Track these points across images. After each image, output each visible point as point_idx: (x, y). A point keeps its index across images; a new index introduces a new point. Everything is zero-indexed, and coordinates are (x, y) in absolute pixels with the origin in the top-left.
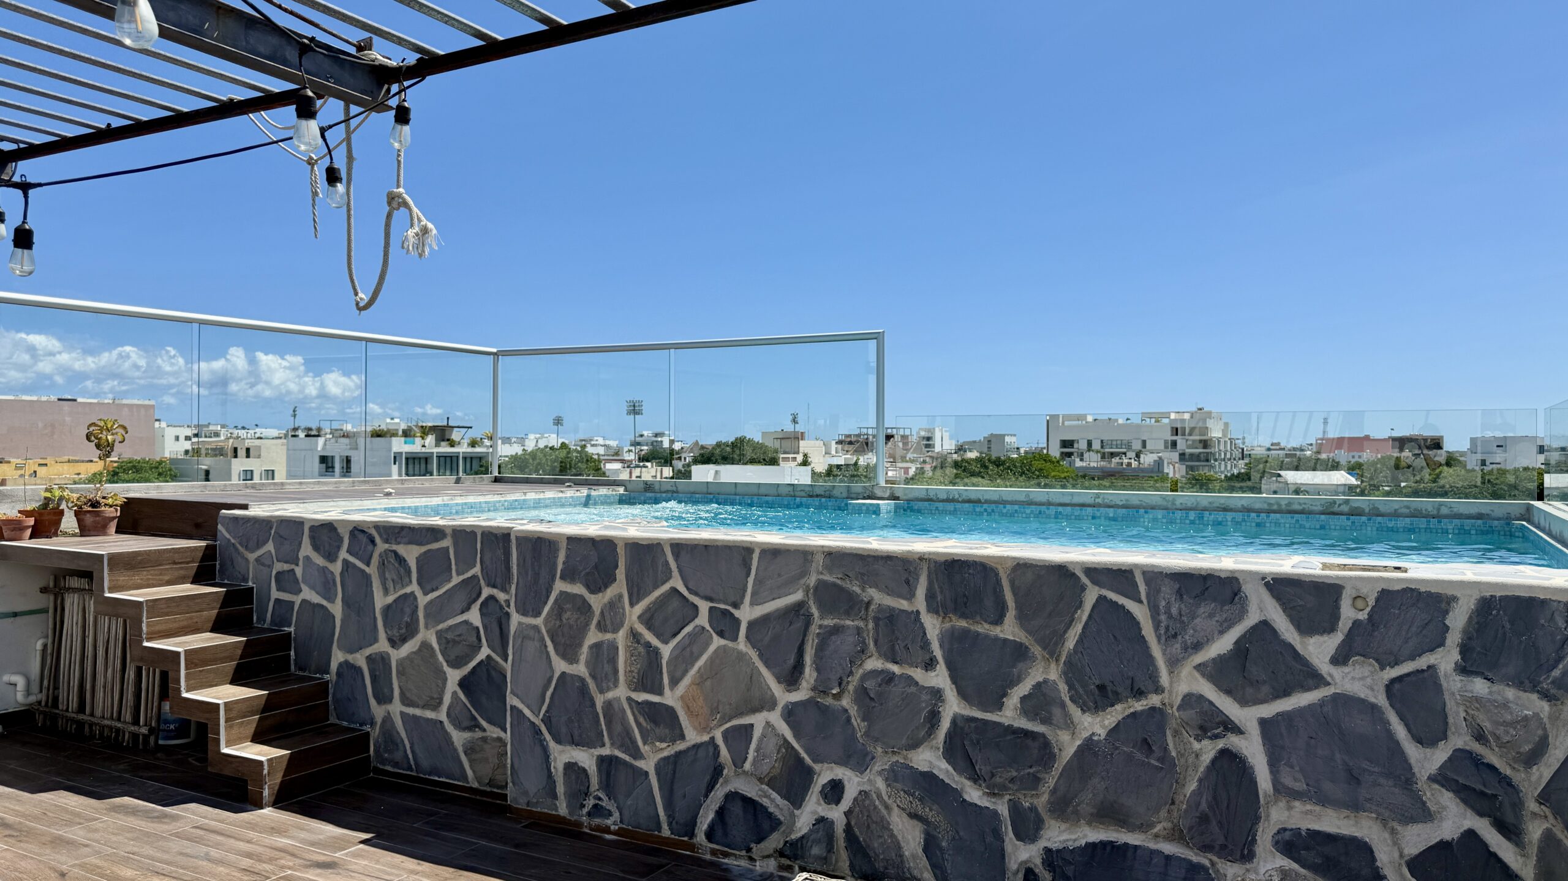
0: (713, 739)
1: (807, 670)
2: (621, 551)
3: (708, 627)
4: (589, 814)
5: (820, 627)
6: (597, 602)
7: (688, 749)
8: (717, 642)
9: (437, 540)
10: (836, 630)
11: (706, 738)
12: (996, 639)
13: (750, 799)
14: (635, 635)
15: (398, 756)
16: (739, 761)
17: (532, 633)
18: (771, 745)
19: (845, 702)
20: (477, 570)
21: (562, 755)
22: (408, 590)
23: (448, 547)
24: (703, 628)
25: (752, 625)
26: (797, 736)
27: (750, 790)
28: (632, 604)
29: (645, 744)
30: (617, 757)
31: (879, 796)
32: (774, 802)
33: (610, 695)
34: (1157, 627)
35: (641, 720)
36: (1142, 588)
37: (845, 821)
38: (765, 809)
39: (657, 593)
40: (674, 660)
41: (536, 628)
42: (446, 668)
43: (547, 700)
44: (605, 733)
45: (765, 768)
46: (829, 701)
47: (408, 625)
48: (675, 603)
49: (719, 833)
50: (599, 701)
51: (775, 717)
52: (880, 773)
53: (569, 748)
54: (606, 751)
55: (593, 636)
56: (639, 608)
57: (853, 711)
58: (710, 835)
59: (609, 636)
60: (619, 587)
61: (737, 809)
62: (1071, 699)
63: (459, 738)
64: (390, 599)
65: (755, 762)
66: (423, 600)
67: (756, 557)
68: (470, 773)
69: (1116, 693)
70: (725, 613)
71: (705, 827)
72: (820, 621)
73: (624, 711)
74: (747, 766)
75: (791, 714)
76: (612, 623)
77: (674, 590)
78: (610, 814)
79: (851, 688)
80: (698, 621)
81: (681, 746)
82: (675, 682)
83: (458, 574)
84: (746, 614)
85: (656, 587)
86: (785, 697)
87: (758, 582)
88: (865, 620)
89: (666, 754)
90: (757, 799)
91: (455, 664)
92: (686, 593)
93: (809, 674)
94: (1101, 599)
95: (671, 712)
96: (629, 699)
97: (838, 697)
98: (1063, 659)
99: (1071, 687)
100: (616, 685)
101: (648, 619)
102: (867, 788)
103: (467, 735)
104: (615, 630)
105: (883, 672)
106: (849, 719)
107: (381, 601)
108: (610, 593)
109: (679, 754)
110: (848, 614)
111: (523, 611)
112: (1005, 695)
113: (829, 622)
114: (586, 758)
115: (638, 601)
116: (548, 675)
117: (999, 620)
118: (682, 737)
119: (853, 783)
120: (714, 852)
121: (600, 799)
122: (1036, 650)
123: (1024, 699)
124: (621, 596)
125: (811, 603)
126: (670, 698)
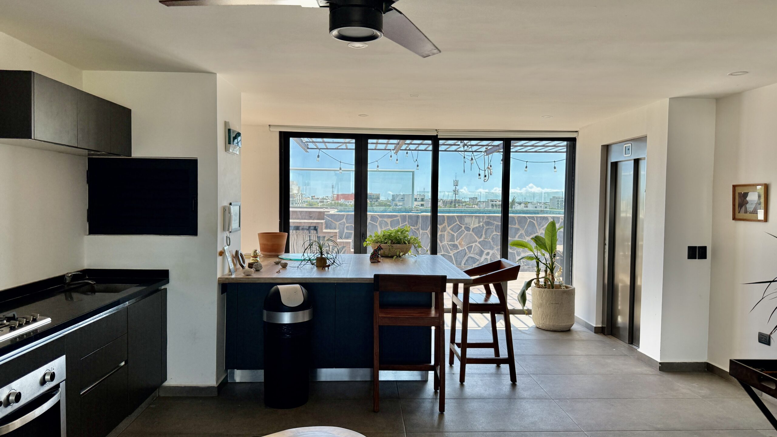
0: (465, 248)
1: (483, 235)
3: (464, 230)
5: (486, 228)
8: (466, 232)
10: (488, 228)
11: (463, 248)
12: (515, 228)
14: (449, 232)
18: (476, 248)
19: (489, 240)
23: (399, 219)
24: (463, 230)
25: (473, 229)
26: (481, 246)
27: (472, 256)
28: (448, 227)
29: (451, 251)
30: (445, 254)
31: (496, 253)
32: (477, 257)
34: (537, 224)
35: (450, 247)
36: (535, 219)
37: (490, 258)
39: (454, 225)
40: (457, 236)
44: (442, 250)
46: (487, 240)
48: (457, 226)
49: (466, 263)
51: (477, 244)
52: (496, 250)
56: (450, 228)
57: (491, 241)
58: (465, 264)
59: (443, 233)
61: (470, 259)
62: (525, 235)
65: (473, 251)
69: (532, 233)
71: (464, 263)
73: (446, 246)
74: (472, 252)
75: (480, 243)
76: (444, 230)
79: (491, 237)
80: (462, 229)
81: (458, 250)
82: (457, 240)
85: (453, 223)
86: (479, 240)
88: (493, 226)
89: (455, 252)
90: (474, 257)
92: (460, 224)
93: (484, 236)
94: (530, 221)
96: (447, 244)
97: (488, 239)
98: (525, 229)
99: (525, 233)
100: (444, 241)
102: (494, 252)
104: (444, 232)
105: (496, 234)
106: (490, 243)
108: (443, 225)
111: (422, 229)
112: (516, 236)
113: (487, 227)
117: (515, 225)
118: (459, 249)
119: (491, 252)
120: (465, 267)
122: (521, 229)
123: (519, 236)
124: (446, 226)
125: (484, 224)
126: (456, 243)
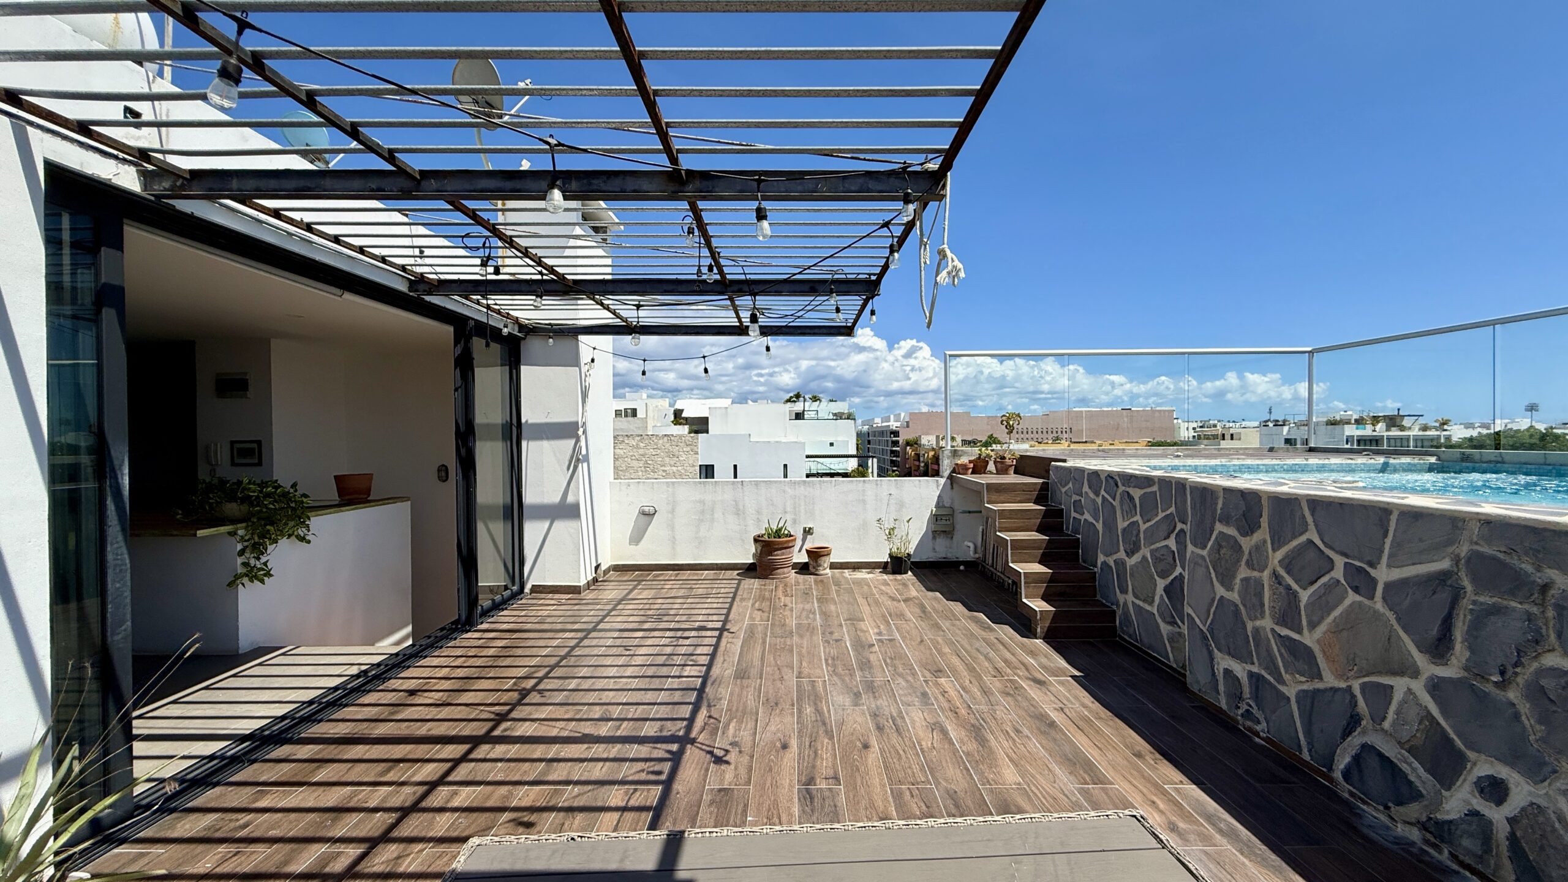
0: (1350, 687)
1: (1458, 647)
2: (1265, 502)
3: (1343, 582)
4: (1242, 715)
5: (1474, 602)
6: (1247, 543)
7: (1326, 690)
8: (1352, 597)
9: (1150, 486)
10: (1495, 611)
11: (1343, 685)
13: (1388, 758)
14: (1275, 575)
15: (1131, 631)
16: (1378, 718)
17: (1200, 561)
18: (1413, 713)
20: (1172, 509)
21: (1224, 662)
22: (1135, 519)
23: (1156, 491)
24: (1338, 581)
25: (1389, 586)
26: (1444, 712)
27: (1390, 750)
28: (1274, 550)
29: (1286, 673)
30: (1263, 676)
32: (1417, 772)
33: (1258, 623)
35: (1283, 651)
37: (1508, 828)
38: (1405, 776)
39: (1295, 543)
40: (1311, 605)
41: (1203, 557)
42: (1156, 577)
43: (1211, 615)
44: (1254, 654)
45: (1405, 736)
46: (1487, 688)
47: (1134, 543)
48: (1311, 554)
49: (1356, 778)
50: (1250, 626)
51: (1418, 686)
53: (1227, 657)
54: (1255, 669)
55: (1243, 572)
56: (1280, 554)
57: (1524, 708)
58: (1347, 774)
59: (1256, 574)
60: (1263, 534)
61: (1373, 762)
63: (1165, 629)
64: (1126, 524)
65: (1394, 724)
66: (1143, 527)
67: (1394, 518)
68: (1171, 655)
70: (1360, 570)
71: (1342, 766)
72: (1472, 597)
73: (1269, 640)
74: (1386, 725)
75: (1436, 687)
76: (1259, 563)
77: (1310, 542)
78: (1259, 722)
79: (1520, 680)
80: (1333, 574)
81: (1319, 685)
82: (1313, 626)
83: (1162, 511)
84: (1383, 574)
85: (1294, 537)
87: (1397, 545)
88: (1542, 605)
89: (1305, 687)
90: (1395, 761)
91: (1163, 575)
92: (1321, 546)
93: (1460, 651)
95: (1309, 651)
96: (1273, 630)
97: (1503, 685)
100: (1262, 616)
101: (1288, 564)
103: (1170, 628)
104: (1261, 570)
107: (1122, 524)
108: (1257, 537)
109: (1317, 691)
110: (1513, 593)
111: (1195, 542)
113: (1486, 599)
114: (1240, 670)
115: (1279, 548)
116: (1212, 595)
118: (1320, 677)
119: (1522, 790)
120: (1351, 794)
121: (1250, 706)
124: (1265, 542)
125: (1462, 574)
126: (1308, 639)
